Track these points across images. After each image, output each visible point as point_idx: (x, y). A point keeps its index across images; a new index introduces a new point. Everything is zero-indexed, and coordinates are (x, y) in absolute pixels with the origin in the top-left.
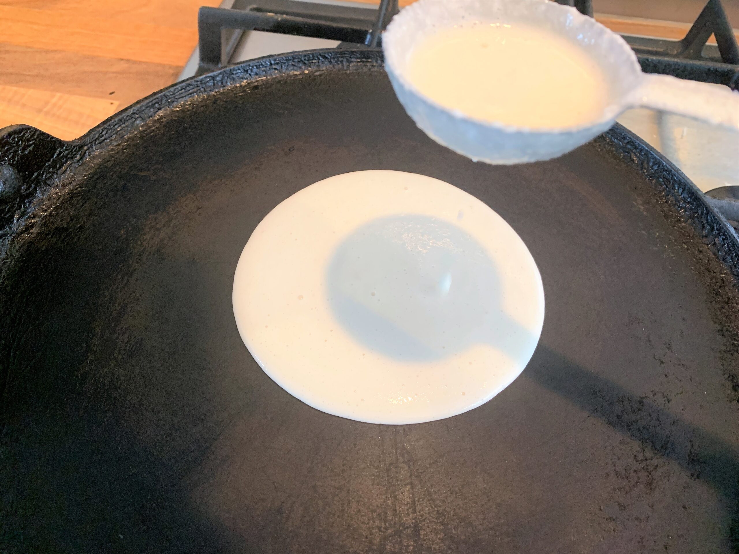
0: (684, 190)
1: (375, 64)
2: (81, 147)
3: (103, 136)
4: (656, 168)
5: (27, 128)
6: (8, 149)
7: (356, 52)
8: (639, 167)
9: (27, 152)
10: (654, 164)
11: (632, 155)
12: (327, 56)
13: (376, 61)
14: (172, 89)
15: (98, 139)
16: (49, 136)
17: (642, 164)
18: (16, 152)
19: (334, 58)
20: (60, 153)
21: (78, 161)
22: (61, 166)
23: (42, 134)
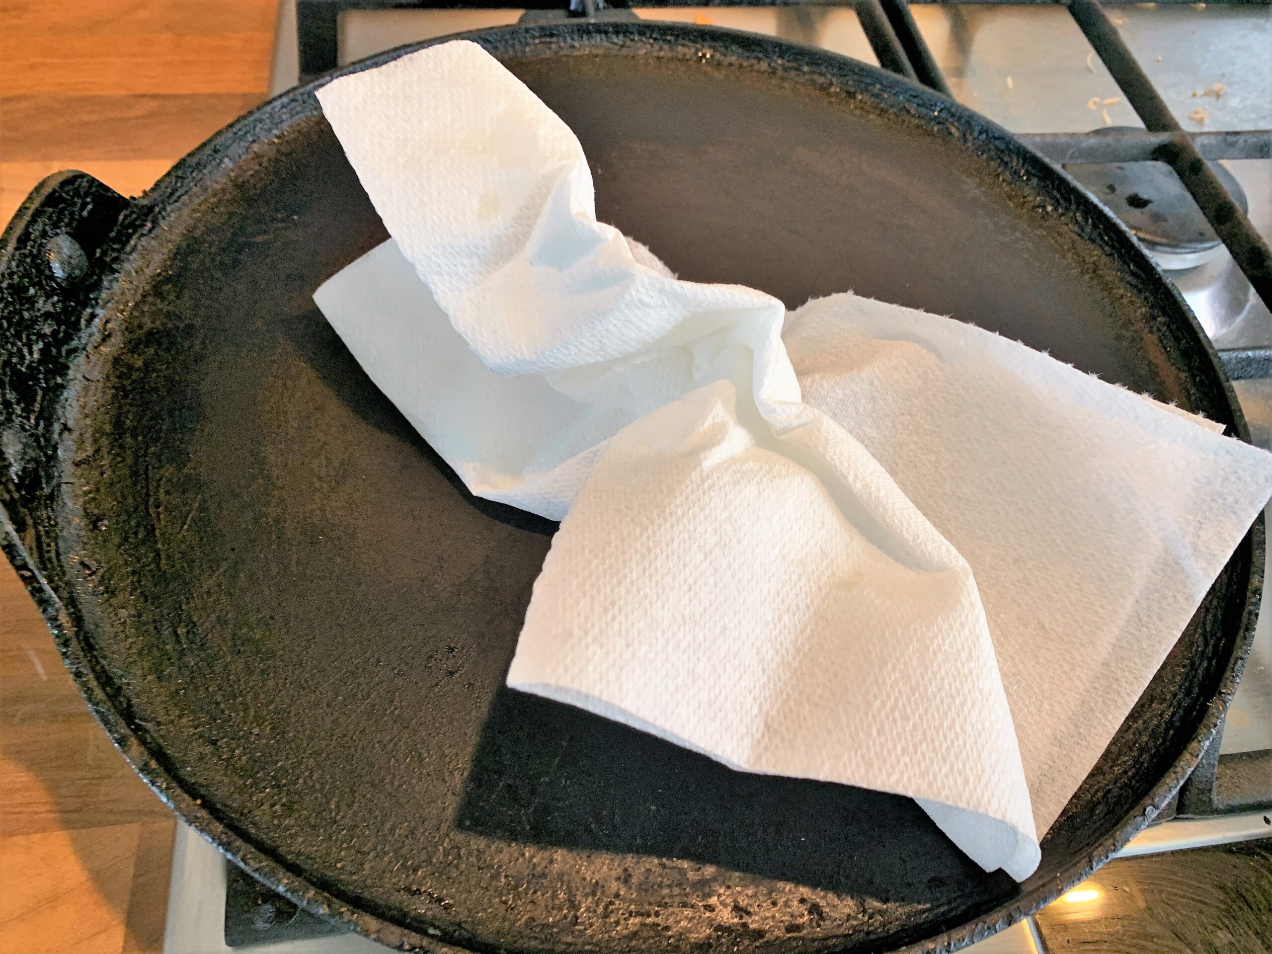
0: (1025, 160)
1: (562, 44)
2: (150, 209)
3: (177, 190)
4: (983, 137)
5: (83, 176)
6: (64, 209)
7: (533, 29)
8: (962, 141)
9: (85, 214)
10: (981, 133)
11: (950, 126)
12: (490, 38)
13: (565, 41)
14: (268, 109)
15: (172, 194)
16: (108, 189)
17: (964, 136)
18: (72, 214)
19: (500, 41)
20: (126, 217)
21: (150, 231)
22: (128, 241)
23: (101, 185)
